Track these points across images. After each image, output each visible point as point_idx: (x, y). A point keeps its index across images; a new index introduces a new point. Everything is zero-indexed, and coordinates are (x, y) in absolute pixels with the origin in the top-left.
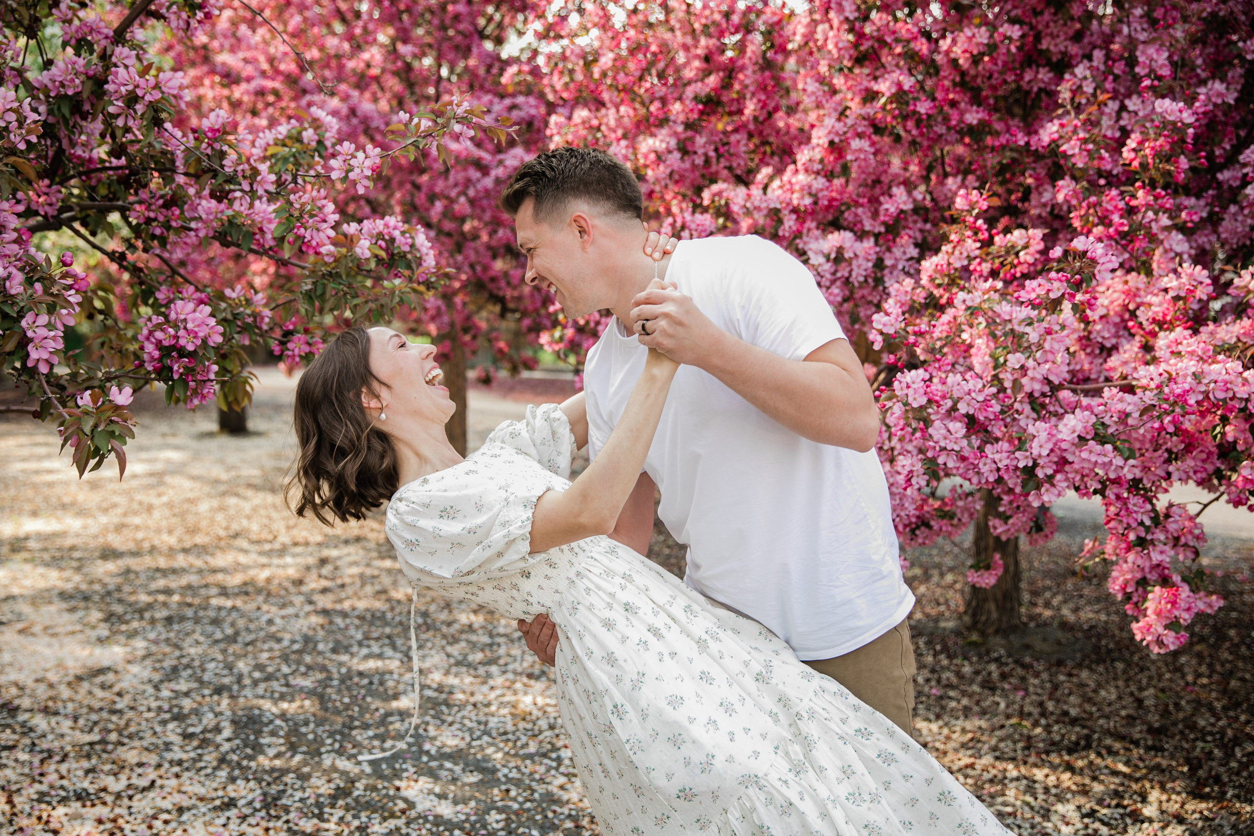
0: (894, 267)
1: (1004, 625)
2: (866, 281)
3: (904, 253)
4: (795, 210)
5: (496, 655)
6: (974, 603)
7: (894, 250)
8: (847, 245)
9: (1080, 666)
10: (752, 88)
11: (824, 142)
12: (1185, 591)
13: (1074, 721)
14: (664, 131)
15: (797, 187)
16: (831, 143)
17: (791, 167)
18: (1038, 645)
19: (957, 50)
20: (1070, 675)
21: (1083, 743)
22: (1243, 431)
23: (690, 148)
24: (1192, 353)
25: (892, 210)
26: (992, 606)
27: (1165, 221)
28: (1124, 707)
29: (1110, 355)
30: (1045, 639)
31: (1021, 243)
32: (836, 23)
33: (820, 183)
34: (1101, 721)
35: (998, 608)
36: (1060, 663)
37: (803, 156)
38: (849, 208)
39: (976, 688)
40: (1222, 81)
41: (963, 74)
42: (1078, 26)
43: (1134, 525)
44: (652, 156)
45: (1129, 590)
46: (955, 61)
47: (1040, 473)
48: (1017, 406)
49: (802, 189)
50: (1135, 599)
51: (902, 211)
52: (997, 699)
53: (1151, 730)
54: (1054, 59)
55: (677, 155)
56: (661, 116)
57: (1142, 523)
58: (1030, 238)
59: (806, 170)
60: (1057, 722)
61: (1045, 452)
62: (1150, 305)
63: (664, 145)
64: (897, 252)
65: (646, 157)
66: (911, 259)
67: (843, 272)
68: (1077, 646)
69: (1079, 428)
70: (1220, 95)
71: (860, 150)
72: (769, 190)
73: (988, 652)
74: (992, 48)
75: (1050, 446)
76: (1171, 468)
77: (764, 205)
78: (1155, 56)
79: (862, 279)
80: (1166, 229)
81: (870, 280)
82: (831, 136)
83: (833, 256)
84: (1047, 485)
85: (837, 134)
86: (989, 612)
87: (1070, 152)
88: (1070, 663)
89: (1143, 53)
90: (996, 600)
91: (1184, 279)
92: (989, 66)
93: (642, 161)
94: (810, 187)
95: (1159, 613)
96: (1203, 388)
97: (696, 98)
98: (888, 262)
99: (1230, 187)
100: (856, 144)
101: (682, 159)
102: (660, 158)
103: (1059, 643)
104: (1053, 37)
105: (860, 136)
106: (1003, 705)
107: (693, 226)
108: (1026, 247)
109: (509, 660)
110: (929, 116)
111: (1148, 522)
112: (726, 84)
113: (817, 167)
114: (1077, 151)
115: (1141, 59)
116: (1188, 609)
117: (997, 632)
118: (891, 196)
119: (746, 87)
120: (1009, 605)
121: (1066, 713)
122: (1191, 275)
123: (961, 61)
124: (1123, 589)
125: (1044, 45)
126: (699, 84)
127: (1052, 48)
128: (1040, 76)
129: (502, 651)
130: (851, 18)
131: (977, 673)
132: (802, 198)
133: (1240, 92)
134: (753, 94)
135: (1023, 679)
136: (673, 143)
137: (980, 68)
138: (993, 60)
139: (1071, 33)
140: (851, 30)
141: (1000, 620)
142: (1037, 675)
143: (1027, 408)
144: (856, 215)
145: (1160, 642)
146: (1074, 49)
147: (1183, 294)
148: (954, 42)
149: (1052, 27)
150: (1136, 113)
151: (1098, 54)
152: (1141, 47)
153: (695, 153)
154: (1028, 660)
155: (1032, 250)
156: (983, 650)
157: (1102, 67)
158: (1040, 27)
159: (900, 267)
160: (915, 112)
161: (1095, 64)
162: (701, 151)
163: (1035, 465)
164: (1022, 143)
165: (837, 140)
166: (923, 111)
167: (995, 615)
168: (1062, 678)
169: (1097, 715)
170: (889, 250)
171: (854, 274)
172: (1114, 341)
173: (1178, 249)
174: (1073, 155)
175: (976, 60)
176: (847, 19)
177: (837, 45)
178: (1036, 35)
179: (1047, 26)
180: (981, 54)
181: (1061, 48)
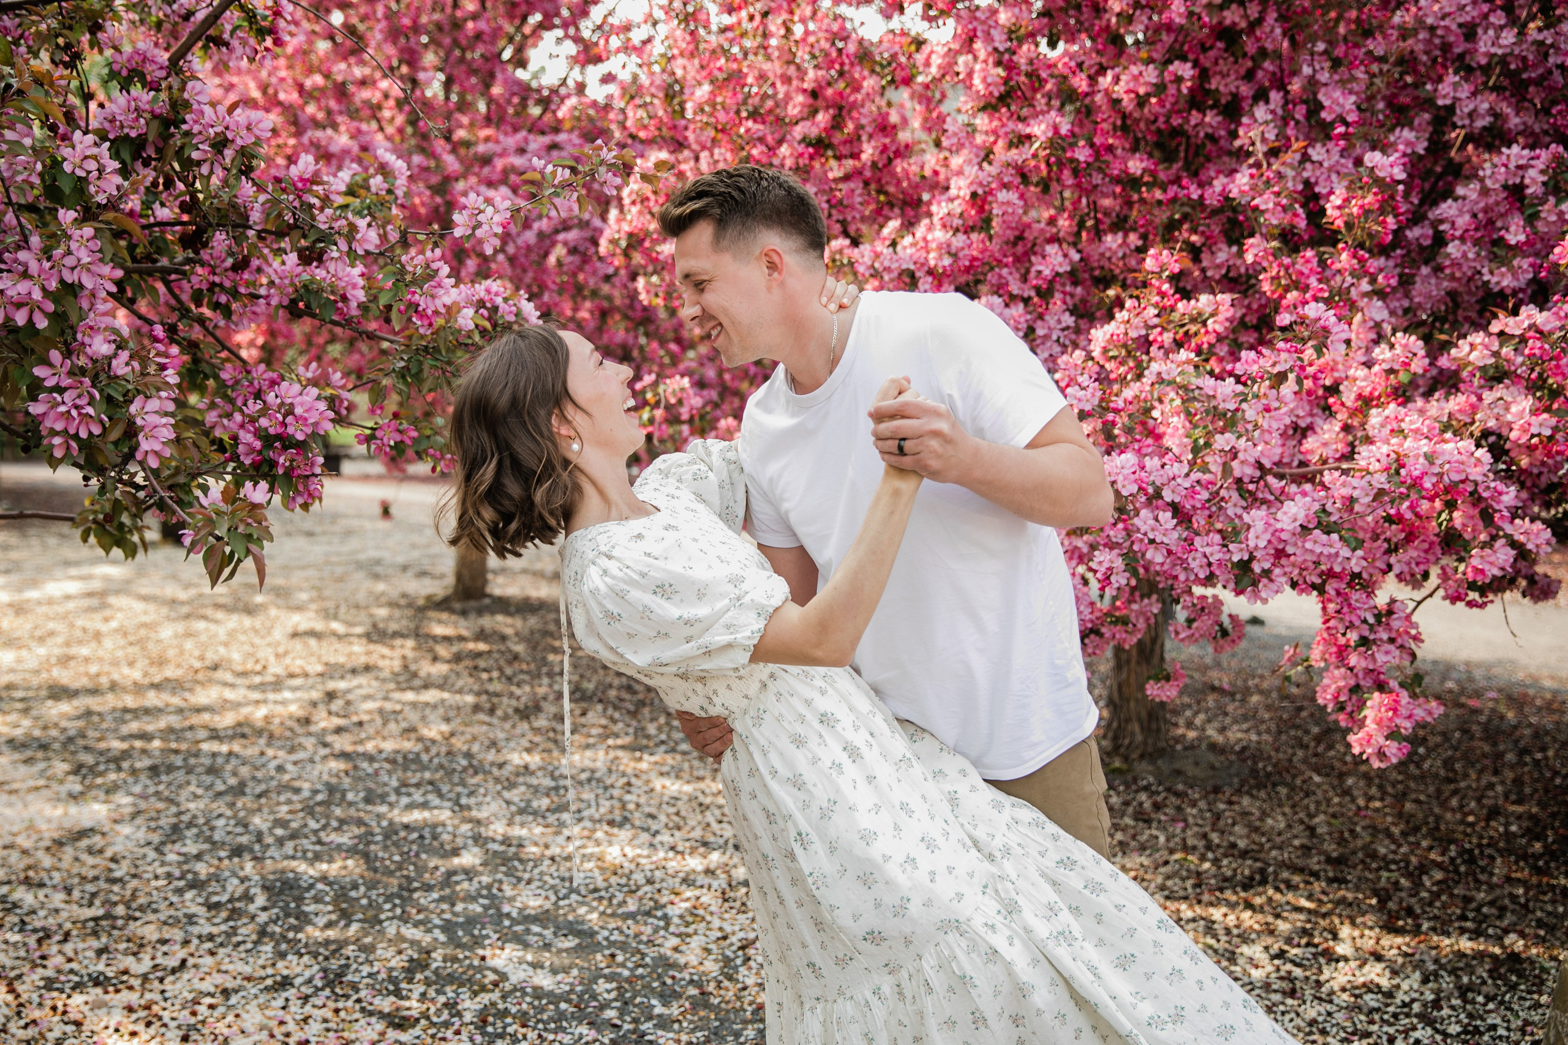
0: (1047, 337)
1: (1150, 749)
3: (1059, 321)
4: (931, 272)
5: (564, 800)
6: (1115, 725)
9: (1239, 792)
10: (869, 129)
11: (965, 193)
12: (1404, 697)
13: (1244, 854)
15: (934, 245)
16: (974, 195)
17: (925, 222)
18: (1191, 771)
19: (1119, 90)
20: (1230, 803)
21: (1258, 877)
22: (1472, 517)
24: (1416, 431)
25: (1047, 272)
26: (1136, 727)
27: (1365, 286)
28: (1296, 837)
29: (1304, 436)
30: (1197, 764)
31: (1209, 310)
33: (960, 241)
34: (1274, 853)
35: (1142, 729)
36: (1217, 790)
37: (940, 209)
38: (992, 269)
39: (1128, 821)
40: (1412, 129)
41: (1124, 116)
42: (1250, 64)
45: (1342, 699)
46: (1117, 102)
47: (1257, 568)
48: (1223, 493)
49: (940, 247)
50: (1349, 709)
51: (1058, 274)
52: (1155, 832)
53: (1329, 860)
54: (1223, 101)
57: (1365, 621)
58: (1217, 304)
59: (944, 226)
60: (1226, 856)
61: (1262, 544)
62: (1355, 379)
64: (1051, 320)
66: (1067, 328)
68: (1233, 771)
69: (1301, 516)
70: (1408, 143)
71: (1008, 203)
72: (899, 248)
73: (1135, 780)
74: (1160, 88)
75: (1268, 536)
76: (1393, 560)
77: (894, 266)
78: (1342, 100)
80: (1366, 294)
82: (974, 187)
84: (1265, 581)
85: (981, 184)
86: (1133, 734)
87: (1263, 207)
88: (1228, 791)
89: (1327, 96)
90: (1140, 720)
91: (1398, 350)
92: (1157, 109)
94: (949, 245)
95: (1379, 722)
96: (1436, 470)
97: (803, 140)
99: (1420, 245)
100: (1003, 195)
103: (1213, 767)
104: (1224, 76)
105: (1005, 186)
106: (1162, 839)
108: (1214, 314)
110: (1088, 164)
111: (1371, 620)
112: (837, 124)
113: (957, 222)
114: (1271, 205)
115: (1326, 103)
117: (1142, 757)
118: (1044, 257)
119: (862, 127)
120: (1154, 726)
121: (1233, 845)
122: (1406, 346)
123: (1125, 103)
124: (1336, 697)
125: (1213, 84)
126: (808, 123)
127: (1221, 88)
128: (1207, 119)
131: (1126, 803)
132: (940, 258)
133: (1429, 140)
134: (871, 137)
135: (1179, 809)
137: (1146, 110)
138: (1161, 103)
139: (1243, 71)
140: (998, 63)
141: (1145, 743)
142: (1194, 804)
143: (1235, 495)
144: (1000, 276)
145: (1381, 754)
146: (1245, 90)
147: (1397, 368)
148: (1117, 80)
149: (1223, 66)
150: (1321, 164)
151: (1275, 96)
152: (1322, 90)
154: (1180, 787)
155: (1221, 317)
156: (1129, 778)
157: (1280, 112)
158: (1208, 66)
160: (1072, 160)
161: (1272, 106)
163: (1252, 558)
164: (1195, 196)
165: (980, 191)
166: (1082, 158)
167: (1139, 738)
168: (1222, 806)
169: (1267, 846)
170: (1041, 317)
172: (1309, 420)
173: (1378, 318)
174: (1267, 211)
175: (1141, 101)
176: (996, 50)
177: (984, 80)
178: (1203, 75)
179: (1216, 63)
180: (1148, 95)
181: (1232, 88)
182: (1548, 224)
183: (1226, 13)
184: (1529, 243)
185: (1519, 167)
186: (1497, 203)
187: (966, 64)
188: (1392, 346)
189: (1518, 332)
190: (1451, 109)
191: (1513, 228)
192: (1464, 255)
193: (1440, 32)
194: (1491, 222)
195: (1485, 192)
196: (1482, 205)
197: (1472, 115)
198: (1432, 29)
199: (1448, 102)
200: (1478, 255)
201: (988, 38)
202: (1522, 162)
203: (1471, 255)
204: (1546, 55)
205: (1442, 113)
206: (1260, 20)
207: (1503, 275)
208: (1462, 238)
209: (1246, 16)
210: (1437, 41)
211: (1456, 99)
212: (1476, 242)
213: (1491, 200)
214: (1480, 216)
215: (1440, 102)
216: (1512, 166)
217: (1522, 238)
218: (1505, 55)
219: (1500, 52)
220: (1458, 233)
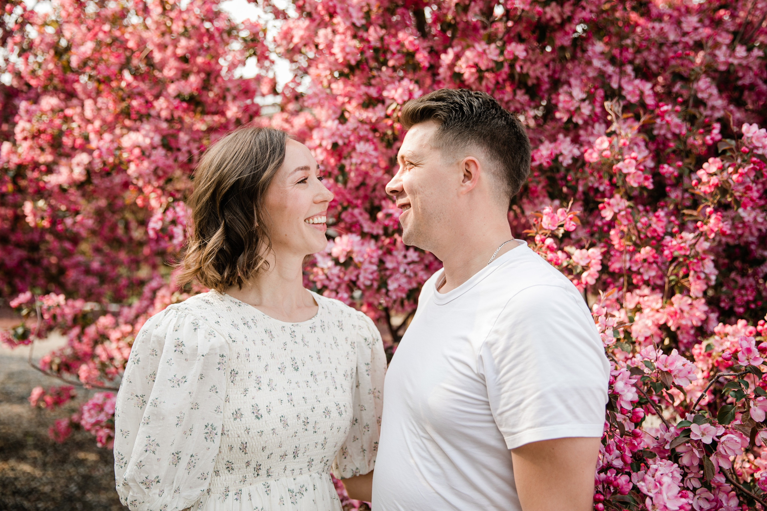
7: (395, 253)
8: (356, 249)
10: (234, 92)
11: (328, 144)
14: (147, 127)
16: (335, 145)
23: (173, 145)
32: (341, 28)
44: (137, 151)
46: (459, 75)
55: (161, 152)
63: (148, 141)
65: (130, 151)
66: (413, 262)
67: (351, 275)
71: (366, 154)
82: (336, 139)
83: (342, 260)
85: (341, 136)
93: (125, 156)
97: (178, 96)
98: (390, 265)
100: (361, 147)
101: (166, 155)
102: (144, 153)
112: (206, 86)
114: (632, 170)
119: (228, 90)
123: (466, 76)
126: (183, 82)
130: (358, 24)
134: (235, 98)
136: (157, 139)
140: (355, 36)
153: (179, 150)
159: (402, 270)
162: (184, 149)
165: (340, 142)
171: (361, 279)
175: (481, 75)
176: (354, 24)
177: (343, 49)
181: (538, 73)
183: (548, 10)
187: (326, 36)
201: (347, 15)
209: (561, 14)
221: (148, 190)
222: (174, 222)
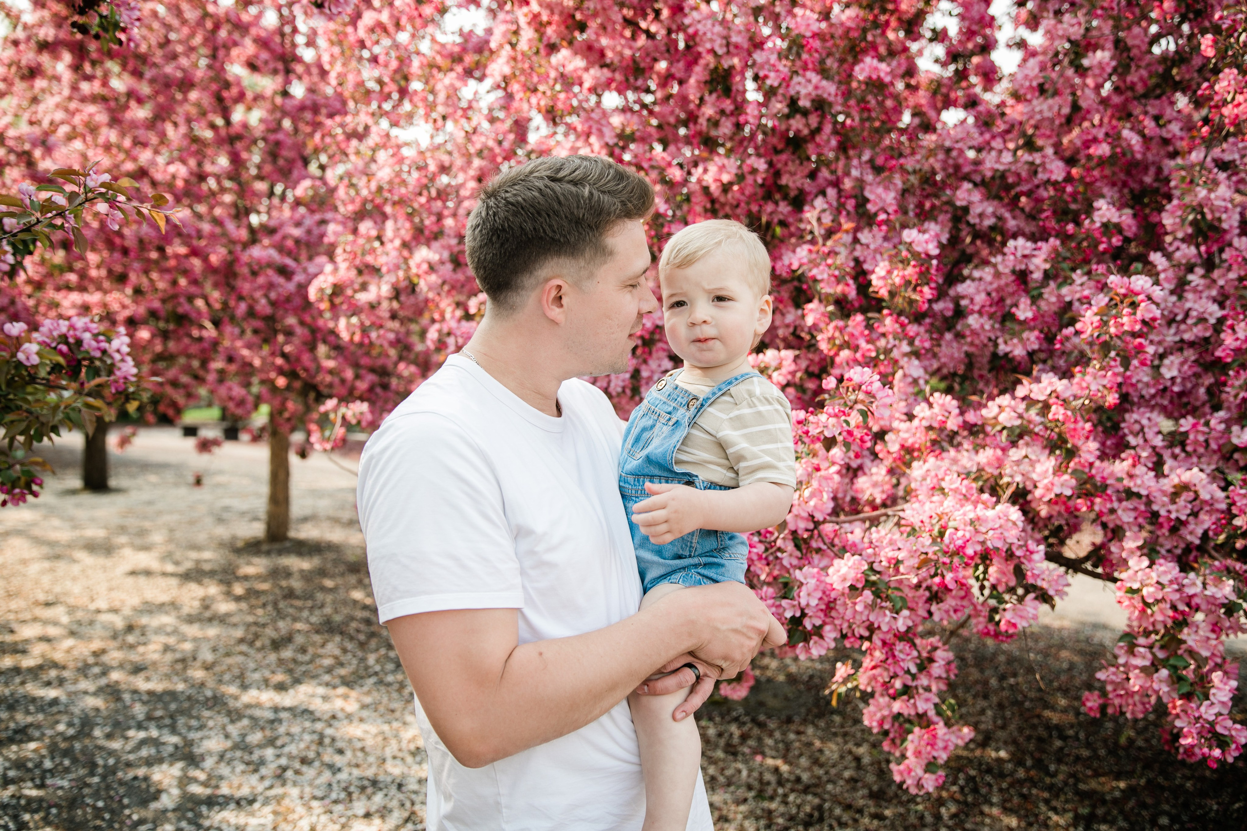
2: (624, 391)
5: (276, 733)
9: (805, 721)
12: (941, 729)
13: (806, 790)
14: (436, 245)
18: (771, 702)
19: (709, 179)
20: (798, 733)
21: (816, 814)
24: (956, 490)
27: (906, 348)
28: (846, 768)
29: (855, 476)
30: (775, 696)
31: (774, 364)
34: (830, 787)
36: (789, 720)
39: (720, 754)
40: (937, 223)
41: (713, 201)
43: (901, 673)
44: (425, 267)
45: (886, 726)
46: (707, 189)
47: (808, 624)
48: (779, 543)
50: (891, 735)
52: (740, 766)
53: (871, 794)
54: (793, 194)
55: (449, 267)
56: (435, 229)
57: (908, 672)
58: (781, 360)
60: (792, 790)
61: (814, 602)
62: (899, 431)
63: (437, 257)
65: (418, 266)
68: (802, 701)
69: (852, 574)
70: (936, 233)
73: (729, 711)
74: (740, 178)
75: (819, 594)
76: (934, 608)
78: (883, 196)
79: (619, 390)
80: (906, 355)
81: (628, 392)
84: (815, 638)
87: (819, 277)
88: (797, 719)
89: (871, 192)
91: (936, 409)
92: (738, 195)
93: (414, 270)
95: (918, 753)
96: (980, 537)
98: (645, 374)
99: (944, 316)
101: (454, 270)
102: (432, 268)
103: (787, 699)
104: (792, 174)
106: (745, 773)
107: (458, 333)
108: (777, 368)
109: (286, 739)
111: (914, 670)
114: (825, 276)
115: (871, 198)
116: (945, 748)
121: (798, 780)
122: (943, 405)
123: (712, 189)
124: (881, 723)
125: (784, 180)
127: (791, 184)
128: (780, 209)
129: (282, 730)
131: (720, 735)
133: (950, 232)
135: (760, 740)
136: (446, 255)
137: (730, 196)
138: (742, 191)
139: (807, 172)
142: (771, 735)
143: (790, 547)
145: (919, 785)
146: (809, 186)
147: (936, 425)
148: (706, 171)
149: (791, 167)
150: (868, 246)
151: (831, 192)
152: (868, 188)
154: (762, 718)
155: (784, 371)
157: (834, 203)
158: (779, 166)
161: (828, 199)
163: (804, 615)
168: (792, 736)
169: (825, 778)
170: (645, 362)
171: (612, 385)
172: (859, 461)
173: (915, 375)
174: (822, 281)
175: (726, 188)
176: (607, 144)
178: (775, 173)
179: (786, 164)
180: (731, 184)
181: (798, 184)
182: (1049, 303)
183: (792, 122)
184: (1034, 319)
185: (1025, 256)
186: (1007, 285)
188: (931, 405)
189: (1042, 398)
190: (966, 210)
191: (1022, 306)
192: (982, 326)
193: (954, 154)
194: (1001, 300)
195: (998, 275)
196: (995, 285)
197: (981, 216)
198: (948, 151)
199: (964, 203)
200: (993, 327)
202: (1027, 252)
203: (987, 327)
204: (1035, 173)
205: (959, 213)
206: (819, 130)
207: (1014, 345)
208: (980, 313)
209: (807, 125)
210: (951, 162)
211: (970, 203)
212: (991, 316)
213: (1002, 282)
214: (994, 294)
215: (958, 203)
216: (1019, 254)
217: (1030, 315)
218: (1004, 172)
219: (1001, 168)
220: (976, 308)
221: (443, 305)
222: (449, 334)
